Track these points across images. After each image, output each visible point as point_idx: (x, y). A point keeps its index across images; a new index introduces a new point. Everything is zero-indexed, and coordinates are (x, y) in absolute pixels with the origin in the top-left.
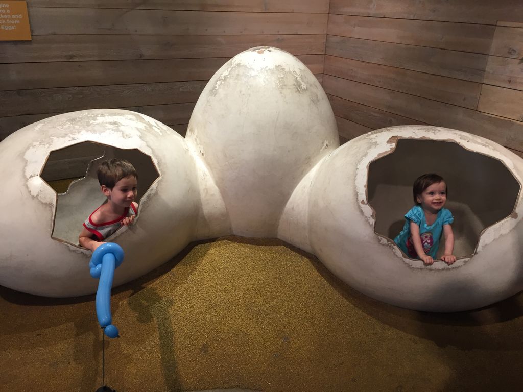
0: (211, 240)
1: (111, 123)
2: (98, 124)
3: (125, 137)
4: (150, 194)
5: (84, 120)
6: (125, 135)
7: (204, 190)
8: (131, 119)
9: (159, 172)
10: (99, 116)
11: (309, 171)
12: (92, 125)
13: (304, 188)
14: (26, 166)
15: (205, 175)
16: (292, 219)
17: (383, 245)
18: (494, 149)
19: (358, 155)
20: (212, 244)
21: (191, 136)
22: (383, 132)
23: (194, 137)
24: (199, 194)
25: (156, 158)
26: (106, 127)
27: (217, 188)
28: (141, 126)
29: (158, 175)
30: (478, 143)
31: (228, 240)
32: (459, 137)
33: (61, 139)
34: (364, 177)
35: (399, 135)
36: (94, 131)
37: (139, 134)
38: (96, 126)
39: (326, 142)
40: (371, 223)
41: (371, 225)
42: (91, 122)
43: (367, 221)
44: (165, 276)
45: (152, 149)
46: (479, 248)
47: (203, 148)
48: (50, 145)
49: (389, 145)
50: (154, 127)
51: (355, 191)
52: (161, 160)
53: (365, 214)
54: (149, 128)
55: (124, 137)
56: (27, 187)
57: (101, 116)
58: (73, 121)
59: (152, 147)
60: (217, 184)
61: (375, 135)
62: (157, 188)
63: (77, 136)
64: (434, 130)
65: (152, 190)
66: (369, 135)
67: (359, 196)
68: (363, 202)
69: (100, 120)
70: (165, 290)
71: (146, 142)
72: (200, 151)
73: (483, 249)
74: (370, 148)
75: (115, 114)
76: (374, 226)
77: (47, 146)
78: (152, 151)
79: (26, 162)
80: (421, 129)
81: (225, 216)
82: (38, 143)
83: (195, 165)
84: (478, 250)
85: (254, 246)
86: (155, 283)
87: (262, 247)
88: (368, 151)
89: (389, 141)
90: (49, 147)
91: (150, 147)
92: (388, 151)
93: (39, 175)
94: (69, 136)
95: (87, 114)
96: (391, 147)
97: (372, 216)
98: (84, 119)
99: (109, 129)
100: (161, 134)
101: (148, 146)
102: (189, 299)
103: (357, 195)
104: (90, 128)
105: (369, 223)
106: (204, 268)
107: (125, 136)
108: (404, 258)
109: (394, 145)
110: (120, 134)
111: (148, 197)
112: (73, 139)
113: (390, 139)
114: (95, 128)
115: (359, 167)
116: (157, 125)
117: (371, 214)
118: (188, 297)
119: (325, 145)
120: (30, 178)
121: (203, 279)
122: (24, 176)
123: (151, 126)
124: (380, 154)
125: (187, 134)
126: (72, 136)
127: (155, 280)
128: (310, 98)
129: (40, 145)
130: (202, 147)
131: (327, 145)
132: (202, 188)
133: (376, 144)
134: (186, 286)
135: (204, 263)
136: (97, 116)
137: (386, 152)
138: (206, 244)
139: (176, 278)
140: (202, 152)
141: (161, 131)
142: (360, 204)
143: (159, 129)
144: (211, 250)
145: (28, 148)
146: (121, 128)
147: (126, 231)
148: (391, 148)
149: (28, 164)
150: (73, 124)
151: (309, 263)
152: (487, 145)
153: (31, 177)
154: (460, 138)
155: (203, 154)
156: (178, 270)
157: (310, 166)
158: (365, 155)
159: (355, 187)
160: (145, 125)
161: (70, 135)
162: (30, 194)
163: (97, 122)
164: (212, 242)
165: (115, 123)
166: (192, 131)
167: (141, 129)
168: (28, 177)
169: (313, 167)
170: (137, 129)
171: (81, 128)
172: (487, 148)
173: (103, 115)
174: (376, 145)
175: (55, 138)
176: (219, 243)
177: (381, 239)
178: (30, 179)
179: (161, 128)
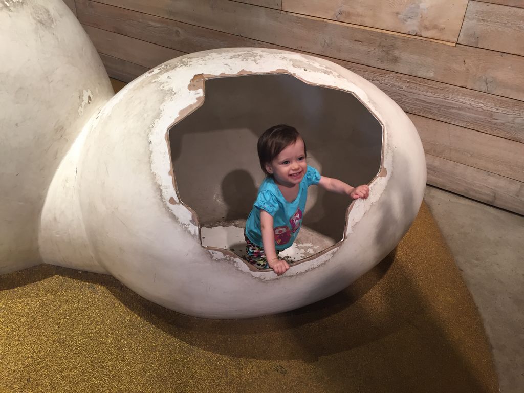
11: (67, 151)
13: (66, 181)
16: (58, 236)
17: (219, 261)
18: (339, 76)
19: (146, 115)
22: (177, 69)
30: (318, 70)
32: (291, 63)
34: (164, 157)
35: (205, 73)
39: (86, 94)
40: (193, 233)
41: (194, 236)
43: (186, 230)
46: (349, 230)
49: (193, 92)
51: (155, 183)
53: (180, 220)
61: (165, 75)
64: (255, 57)
66: (156, 76)
67: (164, 191)
68: (172, 201)
73: (353, 231)
74: (162, 101)
76: (198, 237)
80: (235, 57)
84: (348, 232)
88: (161, 108)
89: (192, 86)
92: (195, 104)
96: (198, 96)
97: (192, 221)
103: (159, 189)
105: (189, 232)
108: (252, 273)
109: (201, 92)
113: (192, 80)
115: (152, 138)
117: (190, 217)
119: (86, 99)
124: (181, 112)
128: (34, 19)
131: (89, 98)
133: (171, 92)
137: (191, 106)
142: (169, 204)
148: (198, 99)
151: (108, 294)
152: (329, 70)
154: (294, 66)
157: (67, 141)
158: (158, 115)
159: (153, 176)
169: (73, 141)
172: (331, 75)
174: (171, 94)
177: (213, 253)
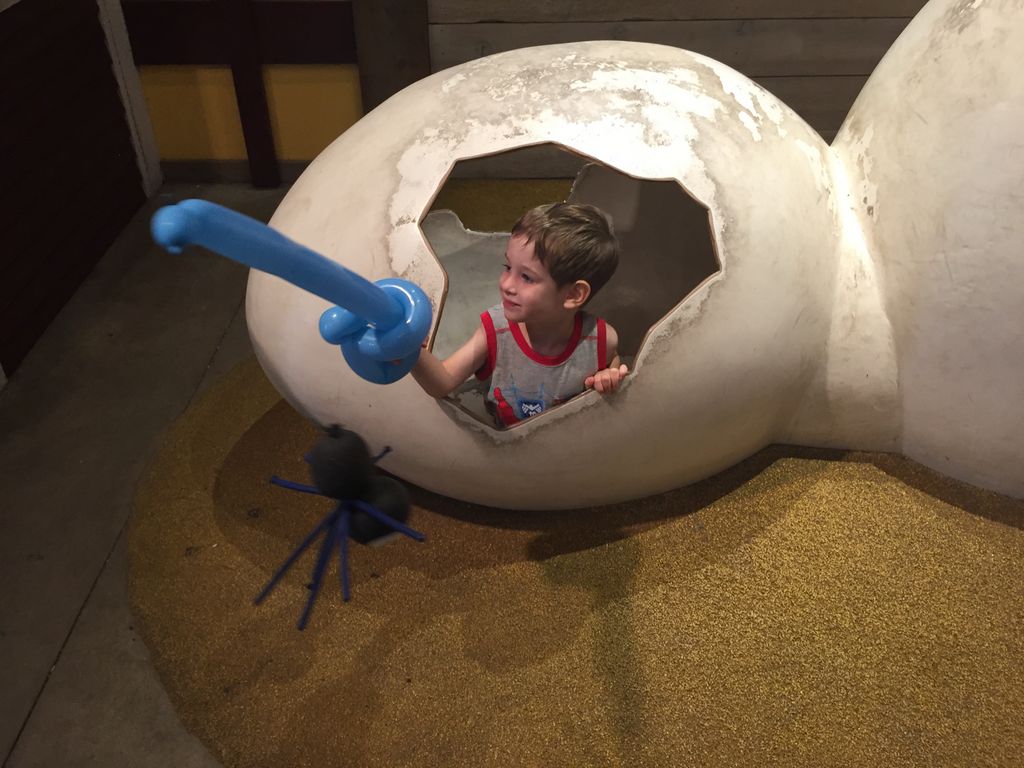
0: (831, 453)
1: (624, 94)
2: (590, 92)
3: (652, 140)
4: (680, 320)
5: (558, 77)
6: (651, 134)
7: (844, 319)
8: (683, 85)
9: (722, 258)
10: (602, 66)
12: (575, 96)
14: (395, 190)
15: (860, 273)
20: (831, 465)
21: (849, 143)
23: (858, 149)
24: (826, 328)
25: (723, 215)
26: (609, 105)
27: (886, 321)
28: (707, 107)
29: (714, 267)
31: (881, 467)
33: (489, 126)
36: (574, 116)
37: (693, 134)
38: (584, 98)
42: (573, 86)
44: (678, 523)
45: (717, 184)
47: (878, 193)
48: (459, 142)
50: (743, 116)
52: (735, 222)
54: (726, 118)
55: (646, 141)
56: (387, 248)
57: (605, 69)
58: (531, 75)
59: (720, 179)
60: (891, 309)
62: (702, 303)
63: (528, 124)
65: (688, 307)
69: (600, 79)
70: (668, 565)
71: (706, 162)
72: (865, 200)
75: (642, 65)
77: (453, 143)
78: (717, 191)
79: (397, 179)
81: (889, 404)
82: (436, 132)
83: (837, 239)
85: (956, 510)
86: (648, 535)
87: (982, 522)
90: (455, 148)
91: (713, 180)
93: (417, 220)
94: (510, 122)
95: (573, 57)
98: (561, 73)
99: (614, 112)
100: (757, 137)
101: (708, 175)
102: (722, 614)
104: (565, 104)
106: (786, 535)
107: (653, 137)
110: (639, 128)
111: (673, 325)
112: (517, 133)
114: (580, 106)
116: (756, 105)
118: (721, 608)
120: (398, 224)
121: (777, 568)
122: (387, 217)
123: (734, 107)
125: (840, 134)
126: (516, 123)
127: (652, 524)
129: (439, 137)
130: (874, 188)
132: (839, 312)
134: (726, 570)
135: (790, 518)
136: (595, 67)
138: (812, 462)
139: (705, 539)
140: (871, 202)
141: (760, 129)
143: (756, 119)
144: (820, 483)
145: (411, 142)
146: (648, 111)
147: (596, 405)
149: (401, 184)
150: (527, 85)
153: (401, 222)
155: (870, 210)
156: (715, 515)
160: (718, 104)
161: (512, 118)
162: (391, 268)
163: (590, 86)
164: (830, 460)
165: (636, 95)
166: (857, 128)
167: (704, 118)
168: (394, 220)
170: (692, 116)
171: (542, 101)
173: (612, 65)
175: (475, 123)
176: (851, 467)
178: (396, 228)
179: (766, 118)
